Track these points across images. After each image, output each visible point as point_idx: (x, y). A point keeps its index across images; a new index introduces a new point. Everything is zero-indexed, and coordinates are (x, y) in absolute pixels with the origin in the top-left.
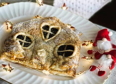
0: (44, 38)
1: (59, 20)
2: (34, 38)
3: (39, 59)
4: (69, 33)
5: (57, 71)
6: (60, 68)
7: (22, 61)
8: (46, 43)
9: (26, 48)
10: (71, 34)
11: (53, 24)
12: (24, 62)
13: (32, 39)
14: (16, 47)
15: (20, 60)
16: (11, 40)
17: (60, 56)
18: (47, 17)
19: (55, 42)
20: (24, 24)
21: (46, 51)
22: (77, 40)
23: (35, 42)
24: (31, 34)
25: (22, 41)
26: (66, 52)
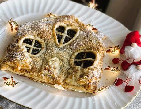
0: (57, 42)
1: (77, 20)
2: (45, 43)
3: (50, 70)
4: (89, 36)
5: (73, 86)
6: (76, 82)
7: (28, 73)
8: (61, 49)
9: (34, 55)
10: (92, 37)
11: (70, 24)
12: (31, 74)
13: (42, 44)
14: (21, 54)
15: (26, 71)
16: (15, 46)
17: (77, 66)
18: (62, 16)
19: (71, 49)
20: (33, 24)
21: (60, 59)
22: (100, 46)
23: (47, 48)
24: (41, 38)
25: (30, 46)
26: (85, 61)
